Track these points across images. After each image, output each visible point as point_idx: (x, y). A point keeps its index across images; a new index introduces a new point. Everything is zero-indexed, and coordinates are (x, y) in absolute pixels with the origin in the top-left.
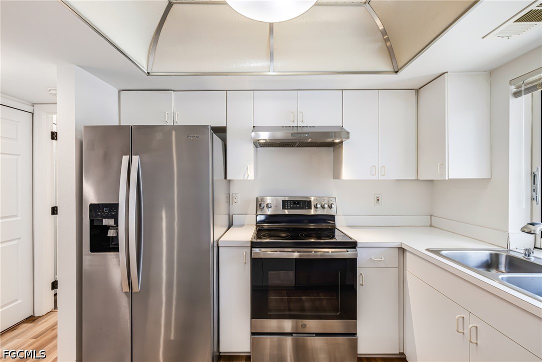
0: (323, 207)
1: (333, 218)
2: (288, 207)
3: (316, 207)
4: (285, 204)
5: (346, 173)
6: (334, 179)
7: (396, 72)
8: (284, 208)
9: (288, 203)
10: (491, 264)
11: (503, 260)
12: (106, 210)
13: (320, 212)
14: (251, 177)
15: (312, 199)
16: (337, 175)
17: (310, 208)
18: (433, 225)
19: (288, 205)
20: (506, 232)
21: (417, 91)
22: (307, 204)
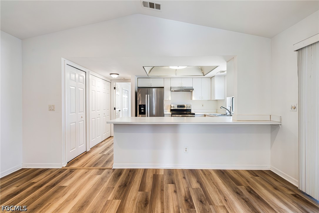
0: (188, 107)
1: (190, 110)
3: (186, 107)
4: (178, 106)
5: (194, 98)
7: (204, 76)
8: (178, 107)
12: (143, 106)
13: (187, 108)
14: (170, 99)
15: (185, 105)
16: (191, 99)
17: (185, 107)
18: (217, 112)
21: (211, 78)
22: (184, 106)
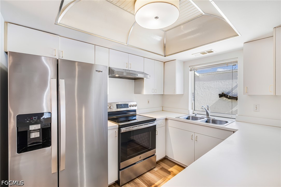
0: (133, 106)
2: (119, 107)
3: (130, 106)
5: (145, 92)
6: (134, 94)
7: (165, 56)
9: (119, 105)
10: (188, 118)
11: (191, 118)
12: (34, 118)
17: (128, 107)
18: (163, 110)
19: (119, 106)
20: (188, 109)
21: (164, 63)
